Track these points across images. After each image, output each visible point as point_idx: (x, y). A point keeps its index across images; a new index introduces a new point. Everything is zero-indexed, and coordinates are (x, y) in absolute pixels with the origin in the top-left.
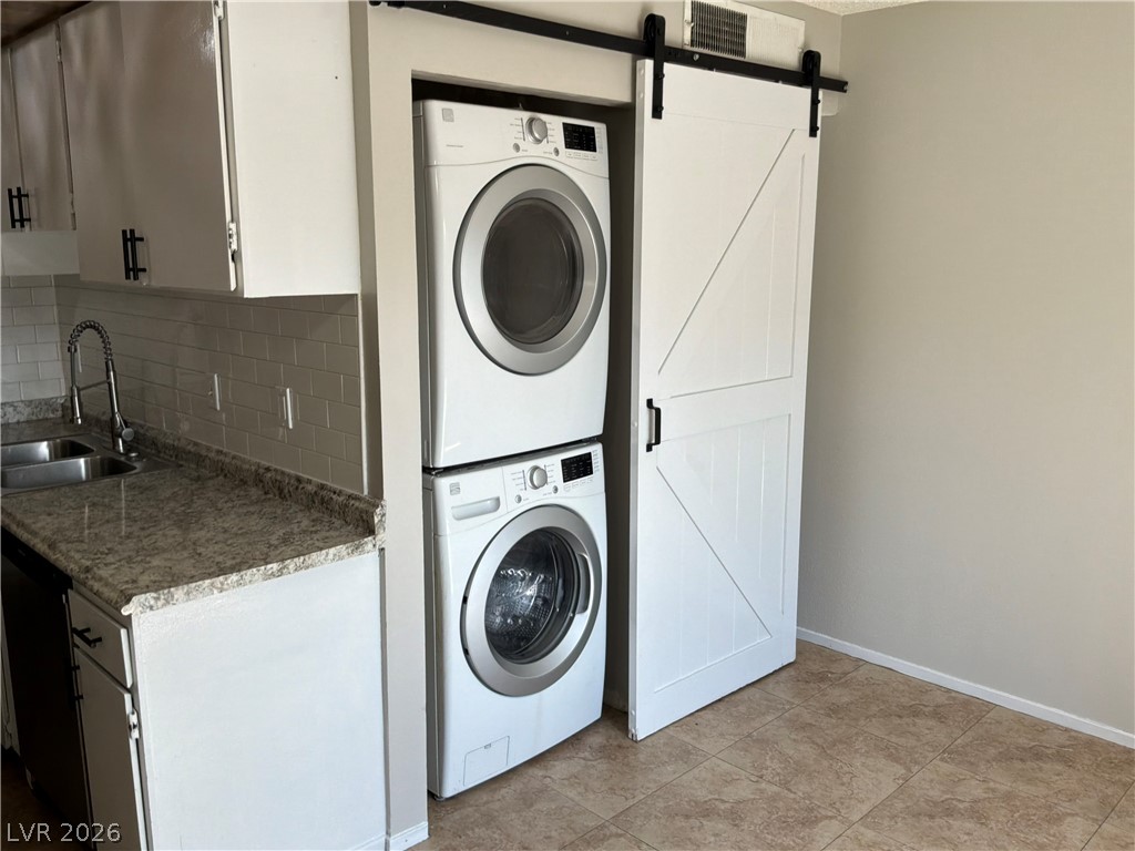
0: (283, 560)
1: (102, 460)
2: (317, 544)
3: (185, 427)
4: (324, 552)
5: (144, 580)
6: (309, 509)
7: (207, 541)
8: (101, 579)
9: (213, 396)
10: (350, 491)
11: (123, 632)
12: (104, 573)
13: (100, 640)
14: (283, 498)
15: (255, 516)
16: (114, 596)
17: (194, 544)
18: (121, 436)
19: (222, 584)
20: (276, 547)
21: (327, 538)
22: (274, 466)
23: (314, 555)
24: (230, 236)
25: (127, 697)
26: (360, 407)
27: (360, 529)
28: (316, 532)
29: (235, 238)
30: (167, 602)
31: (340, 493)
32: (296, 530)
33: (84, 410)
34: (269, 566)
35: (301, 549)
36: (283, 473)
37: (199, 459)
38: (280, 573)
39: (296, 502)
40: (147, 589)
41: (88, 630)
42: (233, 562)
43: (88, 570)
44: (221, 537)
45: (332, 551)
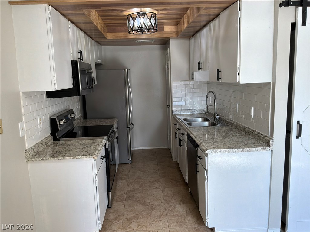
0: (244, 148)
1: (211, 123)
2: (254, 146)
3: (231, 117)
4: (255, 148)
5: (212, 147)
6: (255, 138)
7: (228, 142)
8: (203, 145)
9: (236, 109)
10: (265, 135)
11: (206, 157)
12: (204, 144)
13: (202, 159)
14: (249, 135)
15: (241, 138)
16: (205, 149)
17: (225, 142)
18: (216, 118)
19: (228, 151)
20: (243, 145)
21: (257, 145)
22: (248, 127)
23: (252, 149)
24: (238, 69)
25: (206, 172)
26: (269, 112)
27: (266, 145)
28: (255, 144)
29: (239, 69)
30: (215, 152)
31: (262, 135)
32: (250, 142)
33: (208, 111)
34: (240, 149)
35: (249, 146)
36: (250, 129)
37: (232, 124)
38: (243, 151)
39: (252, 136)
40: (212, 149)
41: (200, 156)
42: (232, 147)
43: (201, 143)
44: (231, 141)
45: (257, 148)
